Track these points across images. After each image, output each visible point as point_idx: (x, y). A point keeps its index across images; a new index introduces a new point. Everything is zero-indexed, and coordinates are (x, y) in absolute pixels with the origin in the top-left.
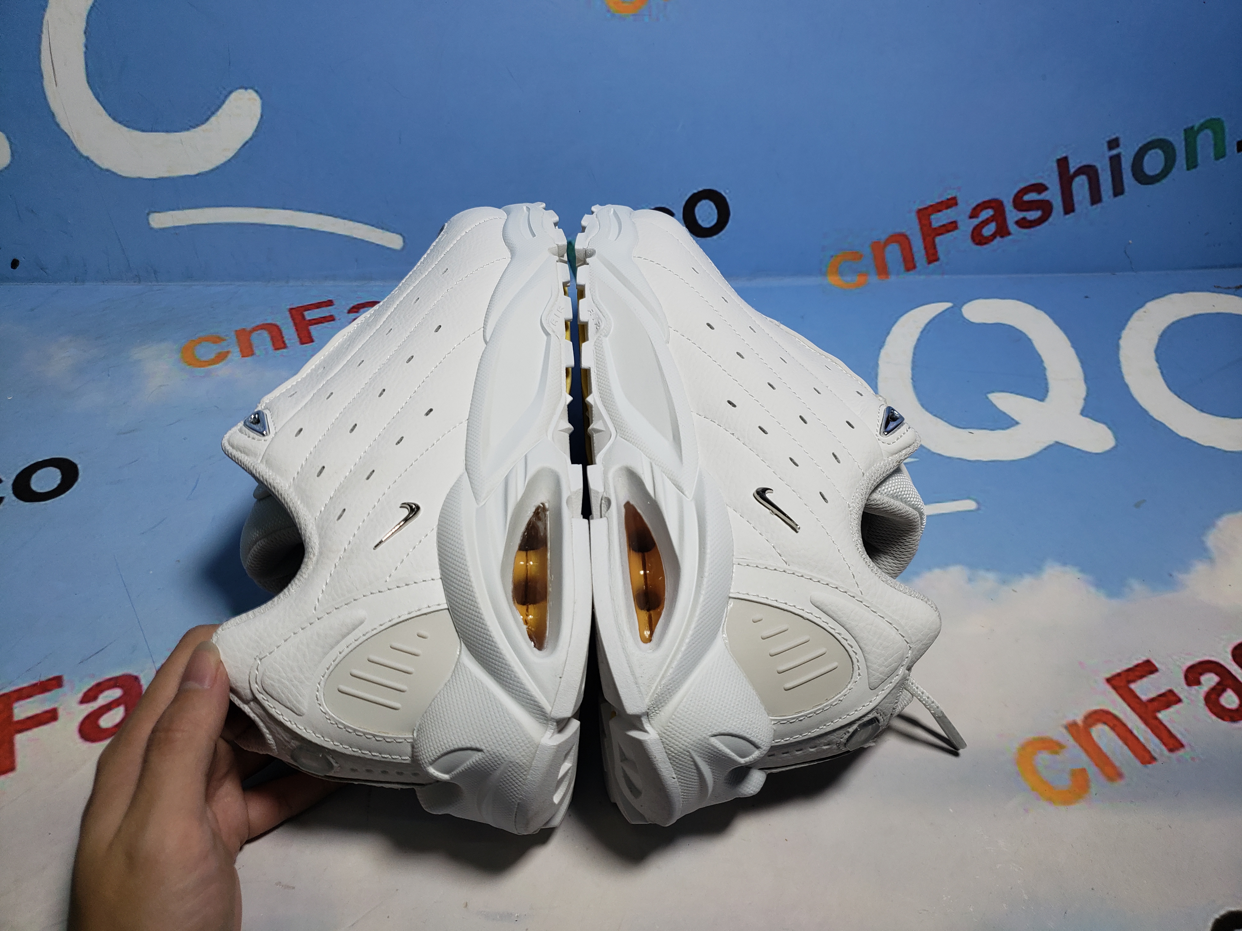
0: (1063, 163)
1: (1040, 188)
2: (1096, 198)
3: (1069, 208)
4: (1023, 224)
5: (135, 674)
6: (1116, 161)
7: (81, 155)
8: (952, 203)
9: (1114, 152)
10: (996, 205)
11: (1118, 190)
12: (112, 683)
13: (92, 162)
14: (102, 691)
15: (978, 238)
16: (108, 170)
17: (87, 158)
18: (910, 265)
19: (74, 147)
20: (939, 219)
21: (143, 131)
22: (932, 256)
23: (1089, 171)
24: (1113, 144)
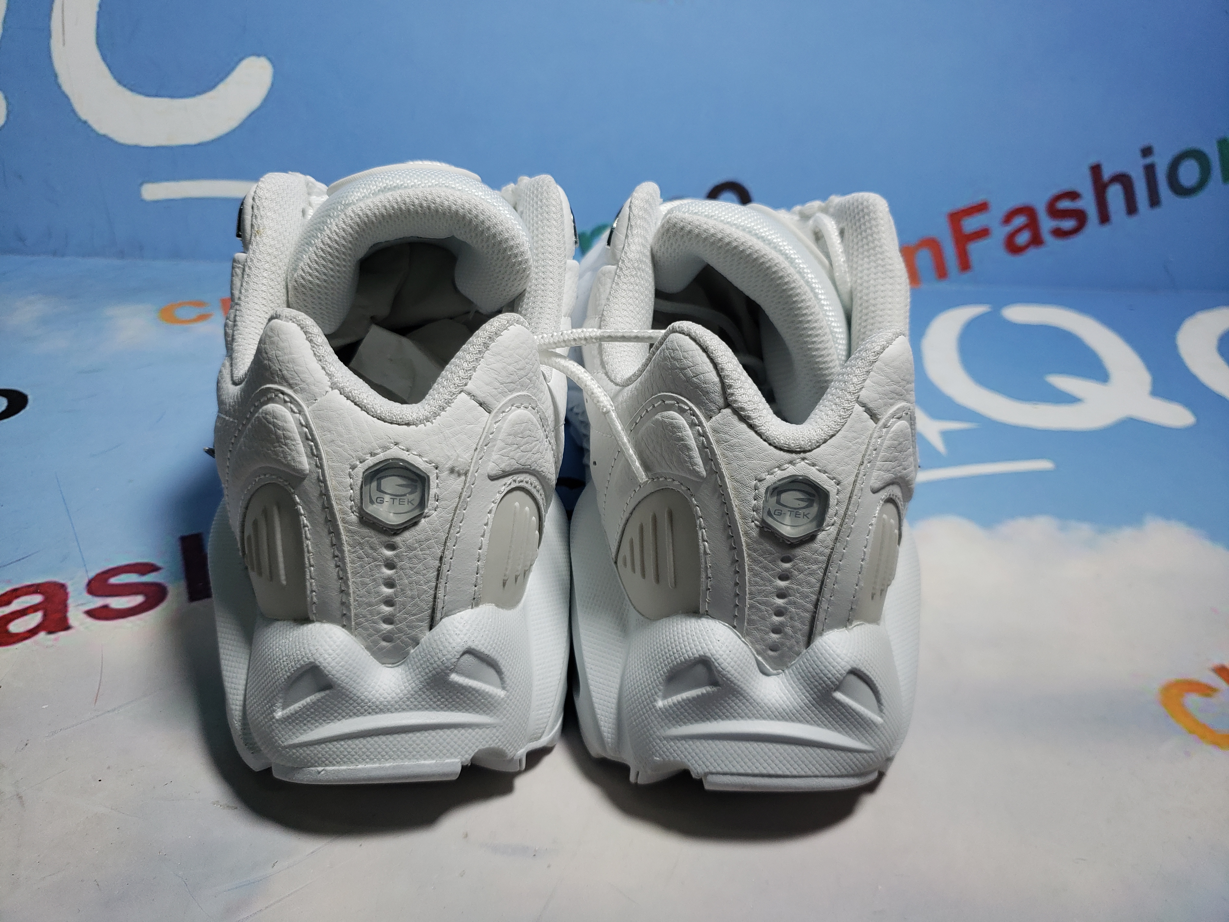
0: (1096, 170)
1: (1073, 195)
2: (1132, 208)
3: (1104, 218)
4: (1059, 233)
5: (62, 581)
6: (1150, 170)
7: (79, 120)
8: (982, 207)
9: (1148, 160)
10: (1028, 211)
11: (1154, 201)
12: (32, 589)
13: (89, 126)
14: (17, 597)
15: (1012, 247)
16: (104, 136)
17: (85, 122)
18: (942, 272)
19: (73, 111)
20: (971, 224)
21: (148, 95)
22: (965, 264)
23: (1124, 180)
24: (1147, 152)
